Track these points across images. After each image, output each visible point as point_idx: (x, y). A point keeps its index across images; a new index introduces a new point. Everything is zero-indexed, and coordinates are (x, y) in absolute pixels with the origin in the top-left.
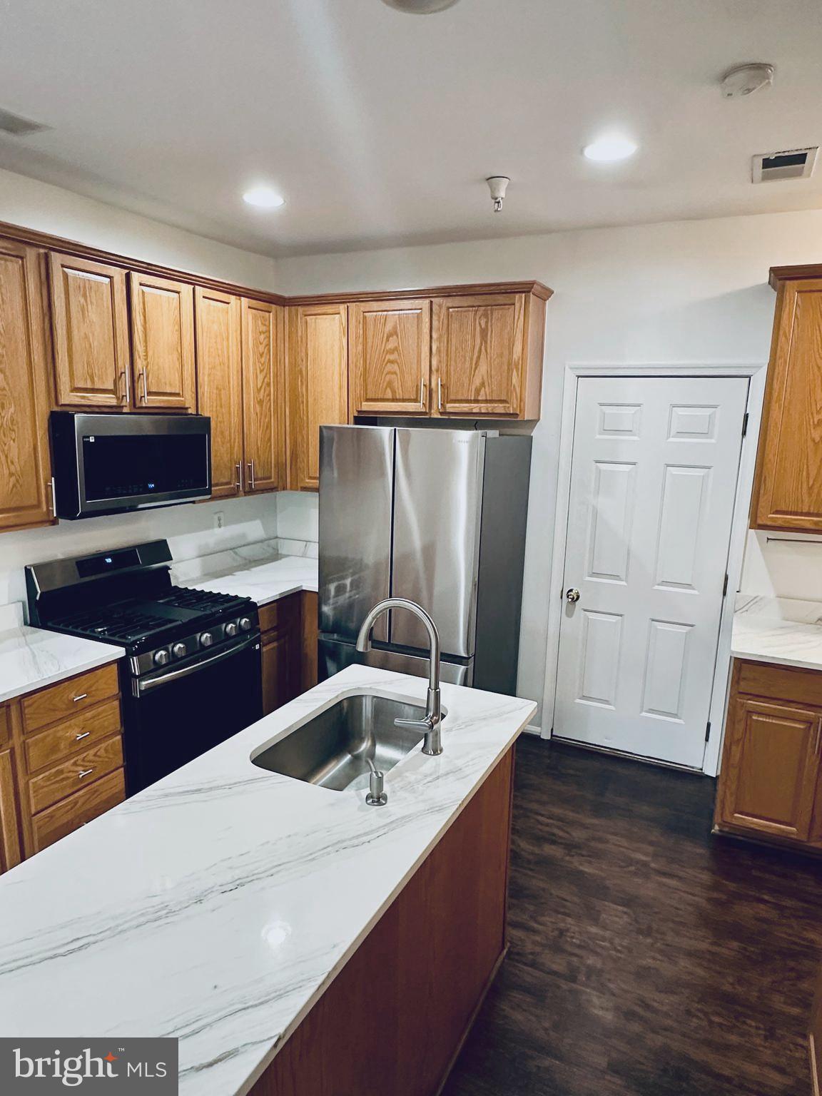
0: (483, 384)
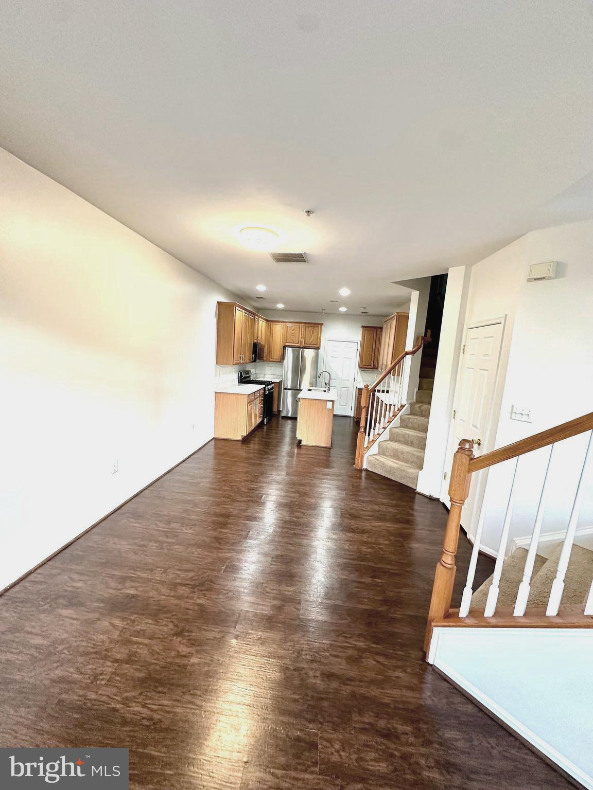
0: (312, 341)
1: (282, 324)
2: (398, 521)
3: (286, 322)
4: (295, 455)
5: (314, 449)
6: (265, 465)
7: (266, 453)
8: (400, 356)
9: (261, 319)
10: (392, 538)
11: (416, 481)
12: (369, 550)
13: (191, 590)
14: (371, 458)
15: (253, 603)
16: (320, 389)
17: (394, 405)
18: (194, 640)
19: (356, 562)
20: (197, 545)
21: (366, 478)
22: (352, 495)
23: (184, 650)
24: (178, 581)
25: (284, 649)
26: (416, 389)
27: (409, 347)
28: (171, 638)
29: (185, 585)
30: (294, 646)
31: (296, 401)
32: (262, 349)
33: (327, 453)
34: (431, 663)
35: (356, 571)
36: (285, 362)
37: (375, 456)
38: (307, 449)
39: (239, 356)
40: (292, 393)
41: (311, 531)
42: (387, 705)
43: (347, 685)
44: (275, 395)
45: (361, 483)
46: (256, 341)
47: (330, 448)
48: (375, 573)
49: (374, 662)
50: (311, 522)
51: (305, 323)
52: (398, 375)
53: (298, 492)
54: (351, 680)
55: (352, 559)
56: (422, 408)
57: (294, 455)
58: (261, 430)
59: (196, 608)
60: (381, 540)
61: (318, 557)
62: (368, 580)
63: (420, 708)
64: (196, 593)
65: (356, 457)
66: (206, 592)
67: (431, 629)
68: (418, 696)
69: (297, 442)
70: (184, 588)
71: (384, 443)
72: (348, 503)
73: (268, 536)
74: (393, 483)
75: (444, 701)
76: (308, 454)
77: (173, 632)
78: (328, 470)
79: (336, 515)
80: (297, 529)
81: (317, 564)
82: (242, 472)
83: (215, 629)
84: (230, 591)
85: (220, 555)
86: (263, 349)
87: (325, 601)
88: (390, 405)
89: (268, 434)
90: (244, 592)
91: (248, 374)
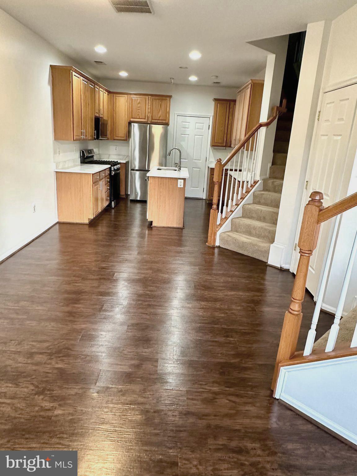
0: (160, 116)
1: (126, 96)
2: (249, 290)
3: (131, 94)
4: (147, 236)
5: (167, 230)
6: (115, 246)
7: (115, 235)
8: (254, 128)
9: (102, 90)
10: (243, 304)
11: (267, 255)
12: (223, 315)
13: (49, 357)
14: (224, 235)
15: (112, 364)
16: (171, 168)
17: (248, 182)
18: (56, 396)
19: (210, 326)
20: (50, 320)
21: (219, 254)
22: (205, 269)
23: (47, 405)
24: (33, 351)
25: (144, 398)
26: (270, 165)
27: (264, 118)
28: (33, 397)
29: (41, 353)
30: (153, 395)
31: (144, 181)
32: (105, 125)
33: (179, 233)
34: (277, 398)
35: (210, 332)
36: (132, 140)
37: (228, 233)
38: (159, 230)
39: (80, 131)
40: (140, 174)
41: (165, 302)
42: (239, 431)
43: (203, 419)
44: (122, 177)
45: (214, 258)
46: (97, 115)
47: (182, 229)
48: (227, 333)
49: (228, 401)
50: (165, 295)
51: (152, 95)
52: (252, 150)
53: (151, 269)
54: (206, 416)
55: (206, 323)
56: (275, 183)
57: (145, 236)
58: (109, 213)
59: (55, 371)
60: (234, 307)
61: (172, 323)
62: (222, 339)
63: (267, 430)
64: (54, 359)
65: (209, 234)
66: (63, 358)
67: (279, 368)
68: (265, 422)
69: (147, 224)
70: (41, 356)
71: (237, 220)
72: (201, 277)
73: (123, 308)
74: (246, 258)
75: (288, 424)
76: (159, 235)
77: (34, 392)
78: (181, 248)
79: (190, 287)
80: (151, 301)
81: (173, 329)
82: (92, 253)
83: (75, 387)
84: (88, 356)
85: (75, 326)
86: (107, 124)
87: (180, 358)
88: (243, 182)
89: (116, 217)
90: (102, 356)
91: (91, 153)
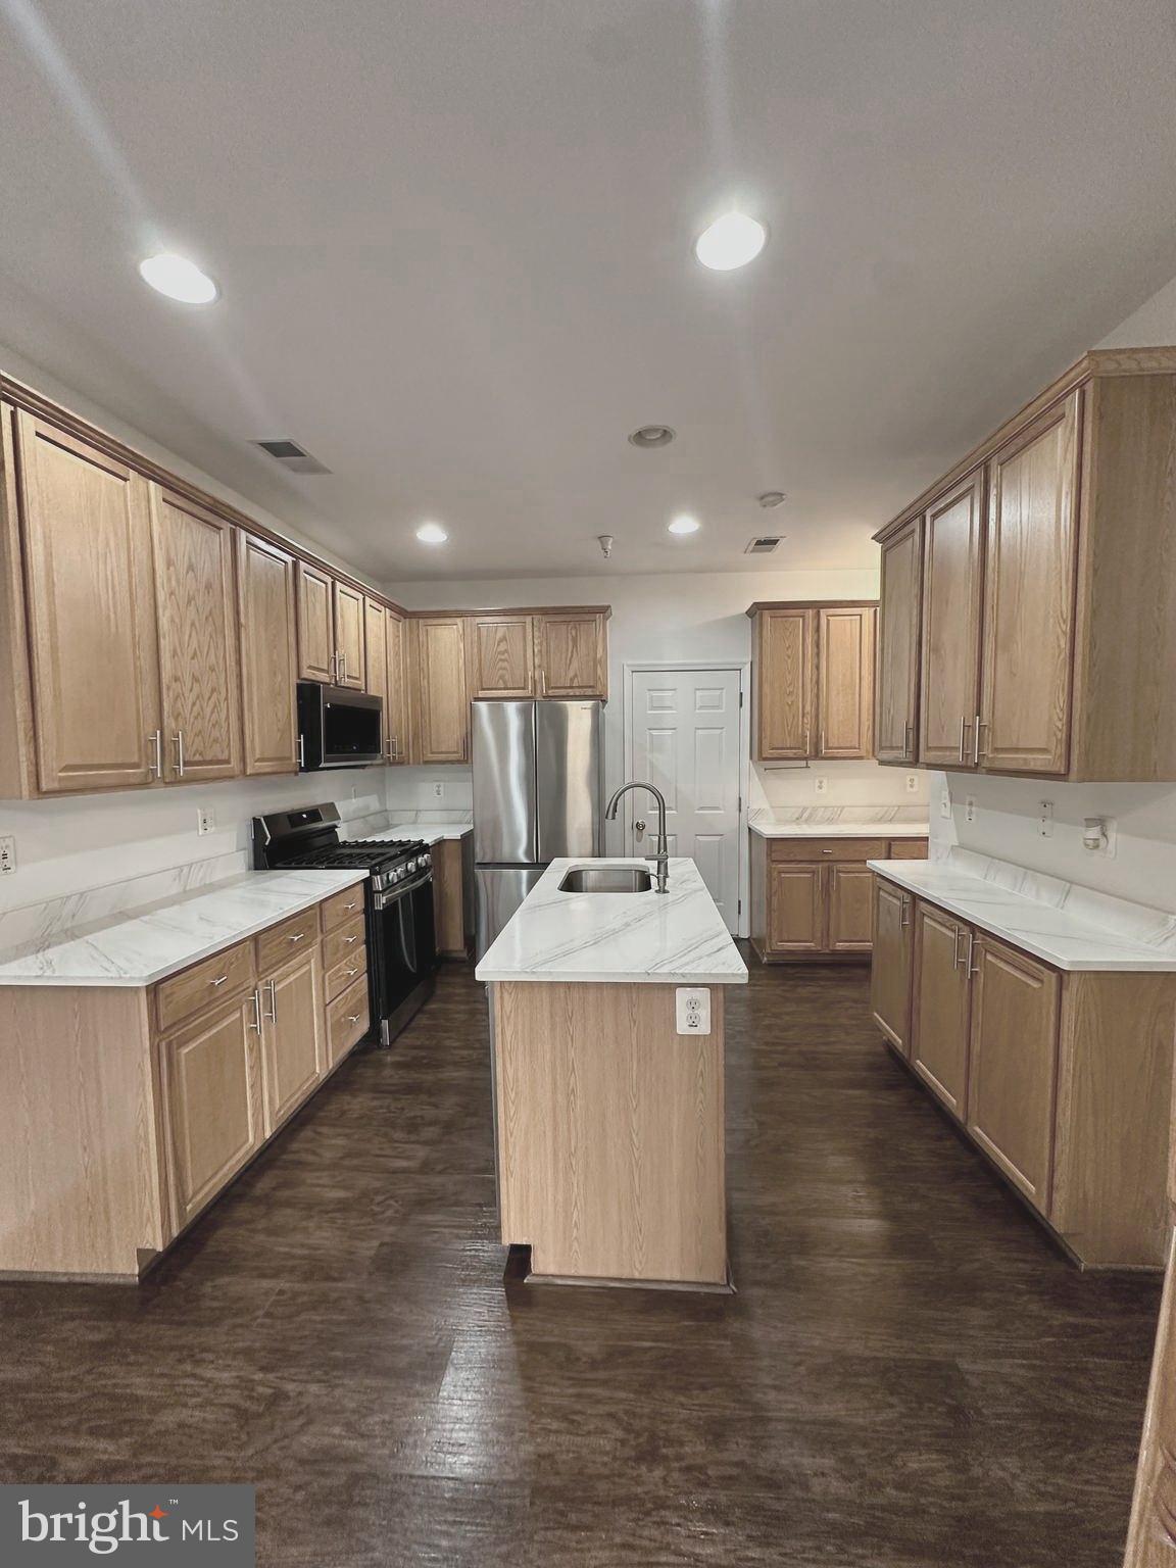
0: (576, 676)
1: (459, 620)
3: (474, 614)
51: (544, 611)
91: (325, 817)
